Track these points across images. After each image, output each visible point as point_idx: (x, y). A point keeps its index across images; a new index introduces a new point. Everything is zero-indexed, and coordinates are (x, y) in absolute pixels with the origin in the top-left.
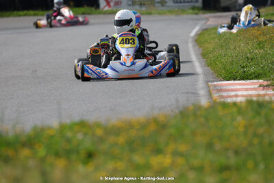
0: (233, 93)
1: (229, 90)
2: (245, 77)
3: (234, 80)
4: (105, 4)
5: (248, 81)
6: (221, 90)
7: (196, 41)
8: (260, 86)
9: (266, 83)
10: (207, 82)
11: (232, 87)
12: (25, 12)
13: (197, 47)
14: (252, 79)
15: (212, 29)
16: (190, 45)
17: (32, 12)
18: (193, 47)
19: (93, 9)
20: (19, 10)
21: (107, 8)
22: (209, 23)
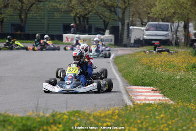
0: (140, 94)
1: (137, 92)
2: (143, 85)
3: (138, 86)
4: (66, 39)
5: (146, 87)
6: (133, 92)
7: (114, 62)
8: (153, 90)
9: (155, 89)
10: (125, 86)
11: (138, 90)
12: (26, 41)
13: (115, 66)
14: (147, 86)
15: (121, 56)
16: (111, 64)
17: (29, 41)
18: (113, 65)
19: (60, 41)
20: (23, 40)
21: (67, 42)
22: (118, 53)
